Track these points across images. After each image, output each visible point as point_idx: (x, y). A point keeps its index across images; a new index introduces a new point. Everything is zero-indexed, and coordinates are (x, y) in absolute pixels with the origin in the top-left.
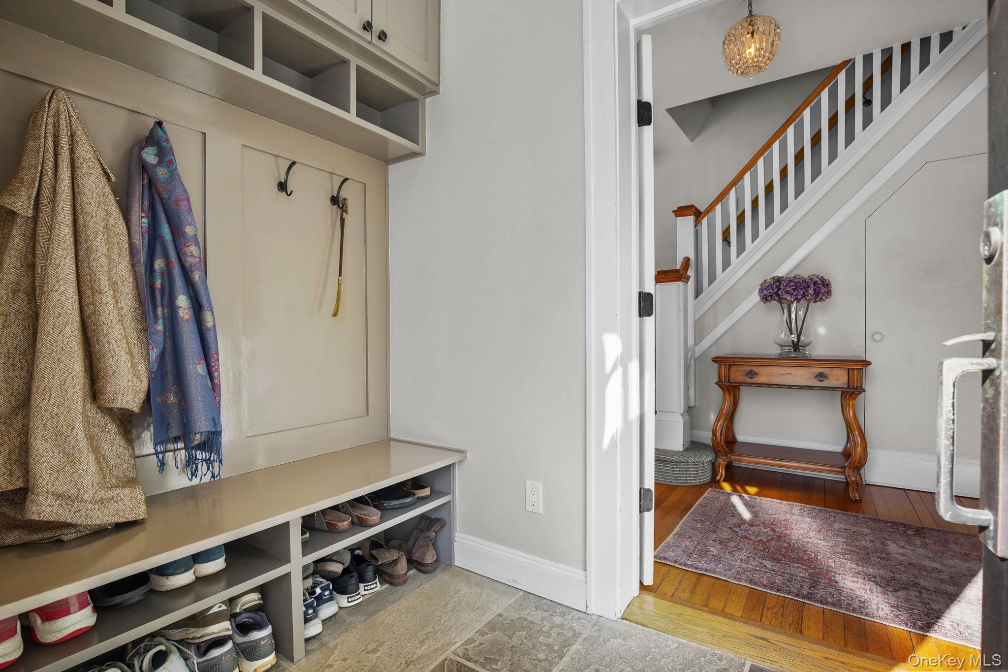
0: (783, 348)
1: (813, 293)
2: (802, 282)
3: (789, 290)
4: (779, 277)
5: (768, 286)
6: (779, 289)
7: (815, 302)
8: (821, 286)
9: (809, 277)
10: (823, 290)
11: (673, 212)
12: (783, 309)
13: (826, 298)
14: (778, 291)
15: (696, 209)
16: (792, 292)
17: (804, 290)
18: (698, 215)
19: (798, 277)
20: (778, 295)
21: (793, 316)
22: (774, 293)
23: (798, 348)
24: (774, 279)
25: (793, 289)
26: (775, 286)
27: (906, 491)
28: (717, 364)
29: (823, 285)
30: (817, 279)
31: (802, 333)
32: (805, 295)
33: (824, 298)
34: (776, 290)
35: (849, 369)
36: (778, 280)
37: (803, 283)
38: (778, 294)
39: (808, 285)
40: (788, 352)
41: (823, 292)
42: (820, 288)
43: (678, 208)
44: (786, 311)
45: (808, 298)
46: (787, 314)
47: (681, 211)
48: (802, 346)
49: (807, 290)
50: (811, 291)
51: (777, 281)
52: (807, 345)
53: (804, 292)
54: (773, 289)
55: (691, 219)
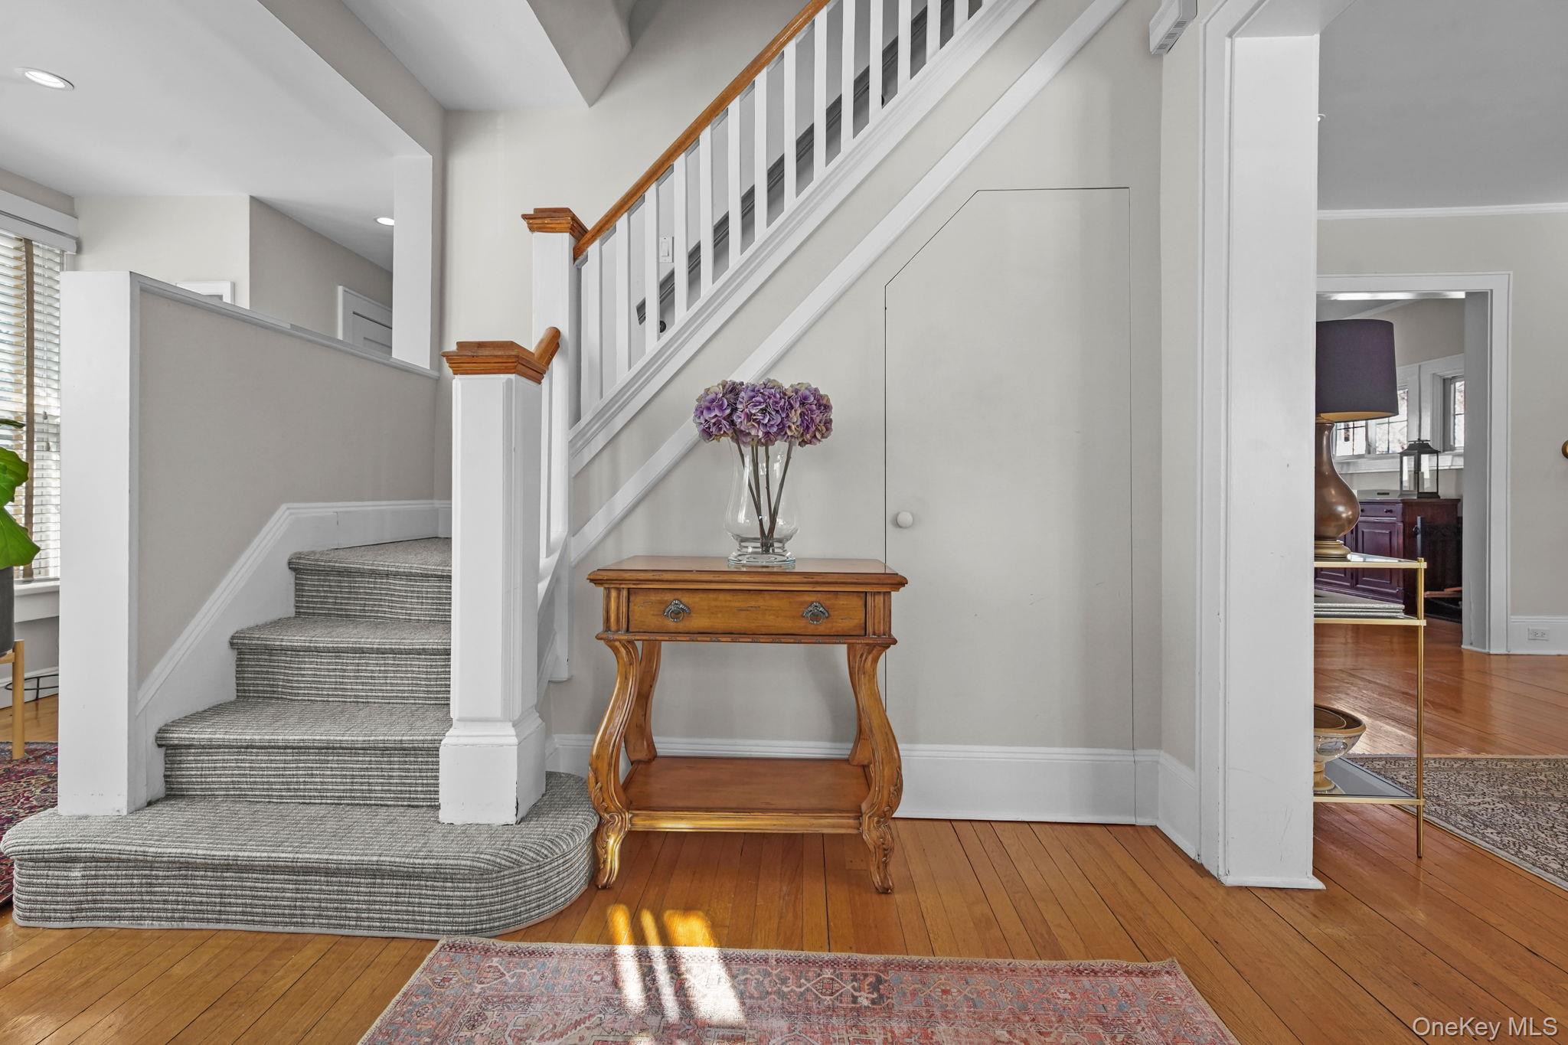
0: (743, 544)
1: (799, 423)
2: (778, 396)
3: (753, 412)
4: (734, 383)
5: (713, 401)
6: (734, 410)
7: (803, 443)
8: (814, 407)
9: (792, 386)
10: (817, 417)
11: (525, 217)
12: (742, 456)
13: (823, 437)
14: (731, 414)
15: (574, 219)
16: (759, 416)
17: (784, 415)
18: (581, 237)
19: (770, 385)
20: (732, 423)
21: (762, 473)
22: (724, 419)
23: (772, 545)
24: (724, 387)
25: (762, 410)
26: (725, 401)
27: (954, 824)
28: (602, 588)
29: (819, 406)
30: (808, 393)
31: (780, 511)
32: (784, 426)
33: (818, 436)
34: (728, 411)
35: (866, 593)
36: (733, 390)
37: (781, 398)
38: (733, 421)
39: (790, 403)
40: (753, 553)
41: (818, 420)
42: (812, 411)
43: (536, 210)
44: (748, 459)
45: (789, 433)
46: (751, 468)
47: (541, 220)
48: (780, 541)
49: (788, 416)
50: (795, 417)
51: (731, 391)
52: (788, 538)
53: (782, 418)
54: (721, 407)
55: (563, 241)
